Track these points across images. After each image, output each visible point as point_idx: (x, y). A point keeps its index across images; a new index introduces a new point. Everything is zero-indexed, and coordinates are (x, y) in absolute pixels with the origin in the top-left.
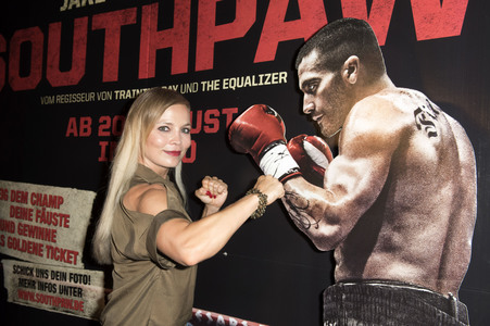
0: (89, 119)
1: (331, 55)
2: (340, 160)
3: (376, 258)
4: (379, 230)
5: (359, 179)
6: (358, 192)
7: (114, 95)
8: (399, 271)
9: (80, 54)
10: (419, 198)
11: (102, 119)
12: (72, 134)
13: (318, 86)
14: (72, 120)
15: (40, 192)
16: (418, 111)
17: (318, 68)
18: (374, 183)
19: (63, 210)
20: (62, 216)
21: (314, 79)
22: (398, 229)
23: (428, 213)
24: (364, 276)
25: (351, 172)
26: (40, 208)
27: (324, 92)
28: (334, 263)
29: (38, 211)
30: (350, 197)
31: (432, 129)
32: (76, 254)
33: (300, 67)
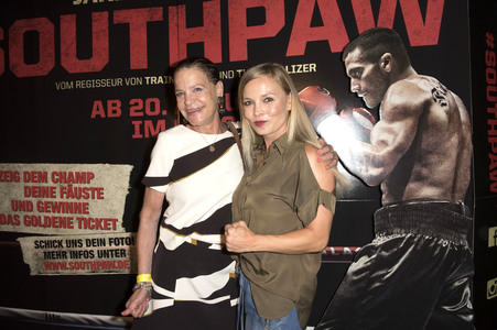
0: (118, 103)
1: (371, 51)
2: (382, 123)
3: (412, 186)
4: (412, 168)
5: (396, 135)
6: (396, 144)
7: (144, 81)
8: (428, 192)
9: (101, 44)
10: (437, 145)
11: (132, 102)
12: (98, 116)
13: (362, 73)
14: (98, 103)
15: (63, 170)
16: (434, 90)
17: (361, 60)
18: (407, 137)
19: (94, 184)
20: (93, 189)
21: (358, 68)
22: (425, 165)
23: (444, 154)
24: (404, 199)
25: (390, 131)
26: (66, 185)
27: (367, 76)
28: (381, 193)
29: (62, 188)
30: (390, 148)
31: (444, 102)
32: (115, 221)
33: (347, 60)
